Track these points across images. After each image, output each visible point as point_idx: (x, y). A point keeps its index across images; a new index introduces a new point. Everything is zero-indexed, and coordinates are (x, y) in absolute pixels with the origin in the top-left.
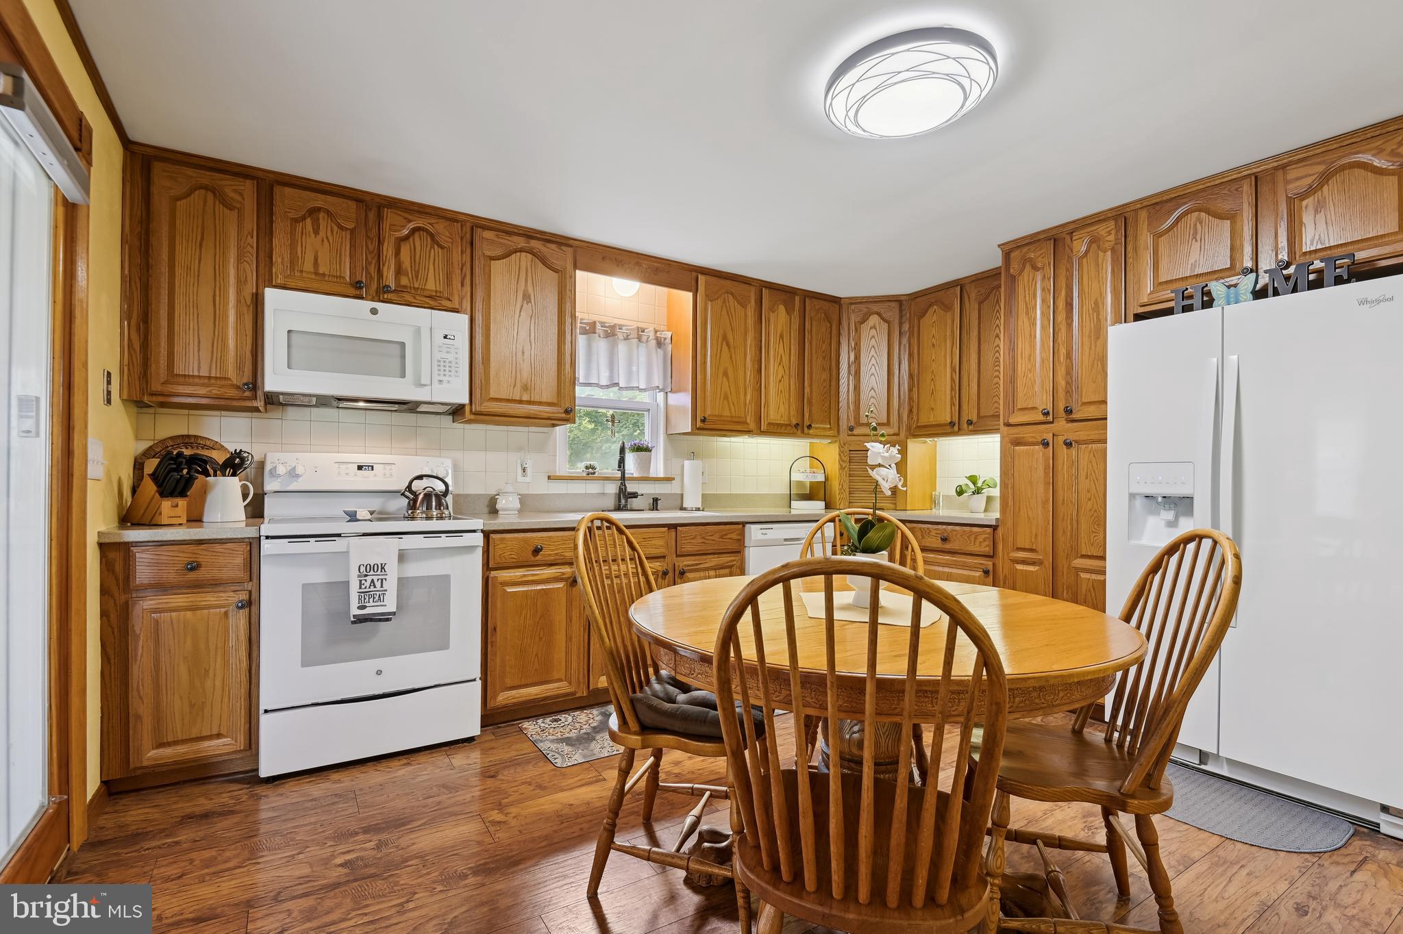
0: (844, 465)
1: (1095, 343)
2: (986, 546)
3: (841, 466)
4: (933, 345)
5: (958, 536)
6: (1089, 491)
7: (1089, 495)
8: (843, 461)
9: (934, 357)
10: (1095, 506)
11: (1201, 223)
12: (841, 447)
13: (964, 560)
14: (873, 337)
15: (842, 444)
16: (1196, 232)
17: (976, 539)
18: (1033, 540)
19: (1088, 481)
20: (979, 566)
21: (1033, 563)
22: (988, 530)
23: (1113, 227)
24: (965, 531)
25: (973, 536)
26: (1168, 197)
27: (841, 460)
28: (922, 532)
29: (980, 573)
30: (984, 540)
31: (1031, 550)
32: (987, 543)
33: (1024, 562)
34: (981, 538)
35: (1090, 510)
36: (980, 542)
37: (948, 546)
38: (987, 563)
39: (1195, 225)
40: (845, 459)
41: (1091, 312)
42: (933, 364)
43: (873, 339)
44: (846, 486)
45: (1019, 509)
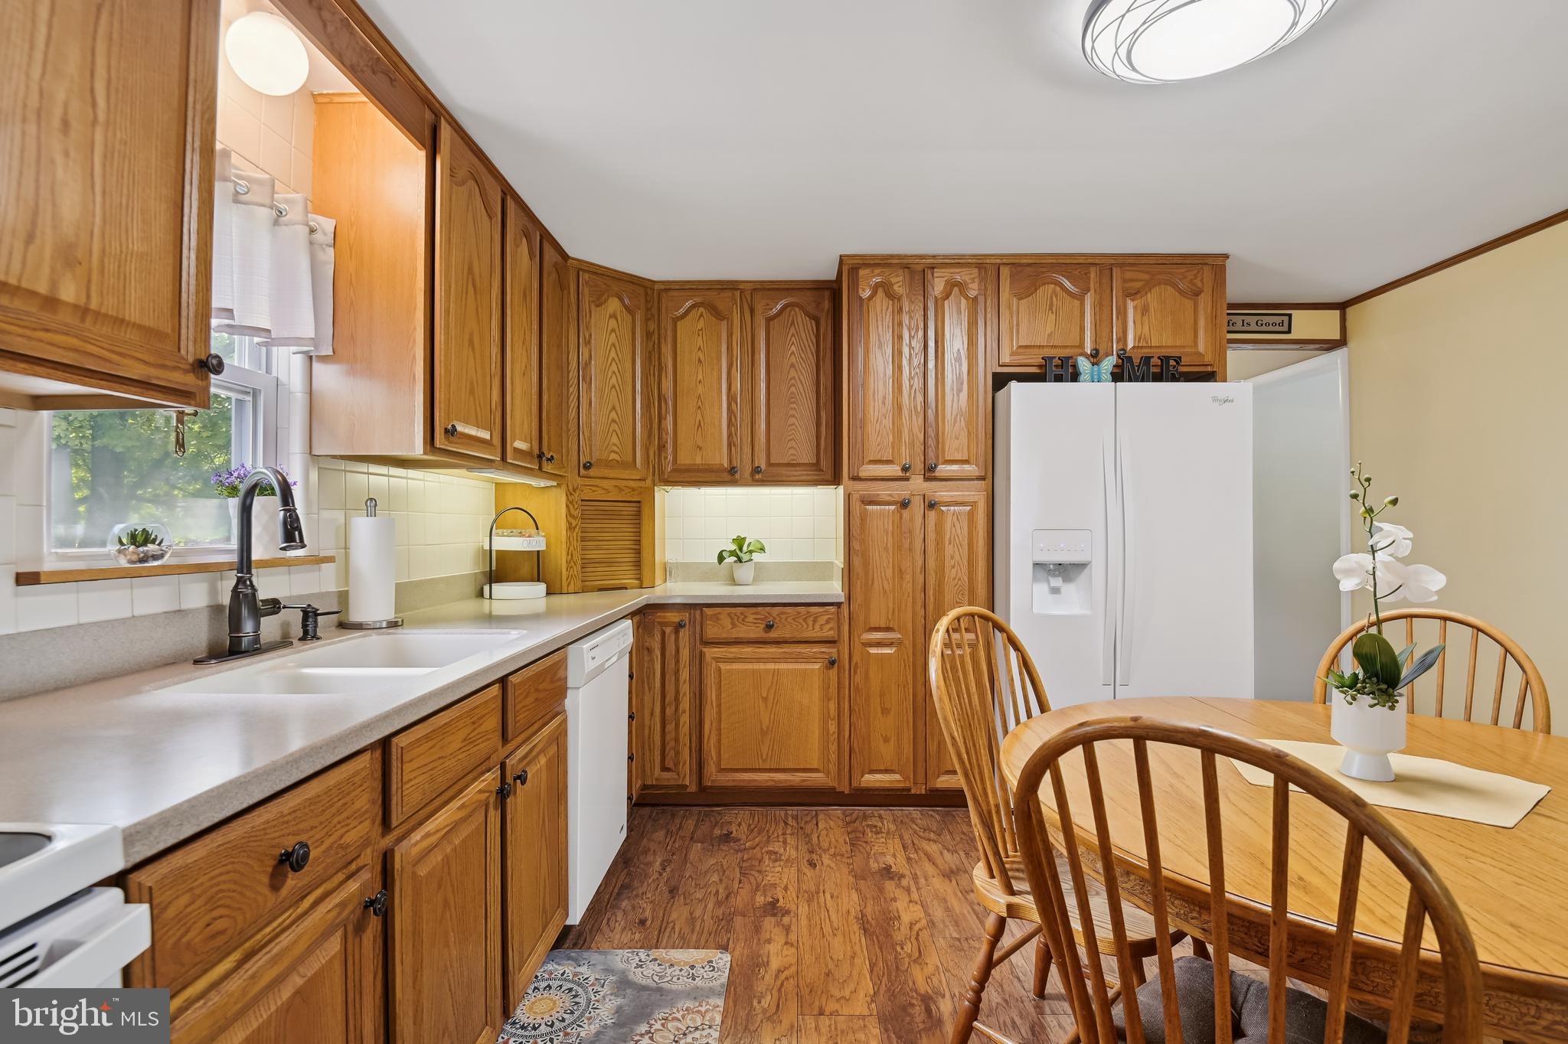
0: (574, 523)
1: (958, 396)
2: (831, 629)
3: (570, 524)
4: (700, 361)
5: (789, 620)
6: (952, 558)
7: (952, 562)
8: (572, 516)
9: (700, 377)
10: (959, 575)
11: (1056, 296)
12: (569, 494)
13: (798, 650)
14: (613, 330)
15: (571, 488)
16: (1051, 305)
17: (815, 621)
18: (890, 617)
19: (951, 546)
20: (819, 656)
21: (890, 645)
22: (832, 609)
23: (977, 275)
24: (799, 613)
25: (812, 618)
26: (1025, 261)
27: (569, 514)
28: (732, 619)
29: (820, 664)
30: (827, 622)
31: (888, 629)
32: (830, 626)
33: (879, 644)
34: (822, 620)
35: (954, 579)
36: (822, 625)
37: (773, 635)
38: (831, 650)
39: (1051, 298)
40: (575, 513)
41: (953, 361)
42: (700, 386)
43: (613, 334)
44: (577, 557)
45: (873, 580)
